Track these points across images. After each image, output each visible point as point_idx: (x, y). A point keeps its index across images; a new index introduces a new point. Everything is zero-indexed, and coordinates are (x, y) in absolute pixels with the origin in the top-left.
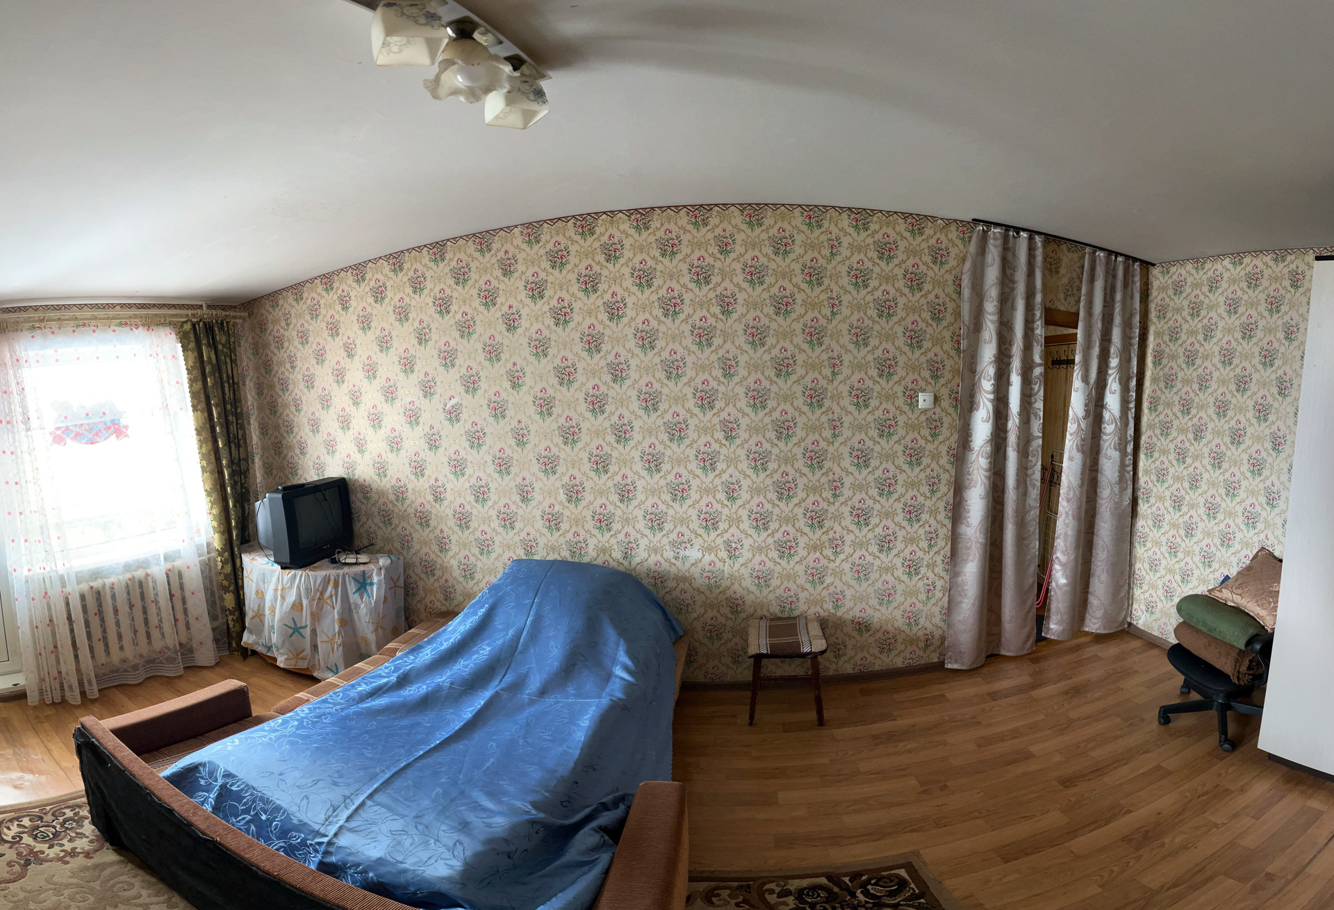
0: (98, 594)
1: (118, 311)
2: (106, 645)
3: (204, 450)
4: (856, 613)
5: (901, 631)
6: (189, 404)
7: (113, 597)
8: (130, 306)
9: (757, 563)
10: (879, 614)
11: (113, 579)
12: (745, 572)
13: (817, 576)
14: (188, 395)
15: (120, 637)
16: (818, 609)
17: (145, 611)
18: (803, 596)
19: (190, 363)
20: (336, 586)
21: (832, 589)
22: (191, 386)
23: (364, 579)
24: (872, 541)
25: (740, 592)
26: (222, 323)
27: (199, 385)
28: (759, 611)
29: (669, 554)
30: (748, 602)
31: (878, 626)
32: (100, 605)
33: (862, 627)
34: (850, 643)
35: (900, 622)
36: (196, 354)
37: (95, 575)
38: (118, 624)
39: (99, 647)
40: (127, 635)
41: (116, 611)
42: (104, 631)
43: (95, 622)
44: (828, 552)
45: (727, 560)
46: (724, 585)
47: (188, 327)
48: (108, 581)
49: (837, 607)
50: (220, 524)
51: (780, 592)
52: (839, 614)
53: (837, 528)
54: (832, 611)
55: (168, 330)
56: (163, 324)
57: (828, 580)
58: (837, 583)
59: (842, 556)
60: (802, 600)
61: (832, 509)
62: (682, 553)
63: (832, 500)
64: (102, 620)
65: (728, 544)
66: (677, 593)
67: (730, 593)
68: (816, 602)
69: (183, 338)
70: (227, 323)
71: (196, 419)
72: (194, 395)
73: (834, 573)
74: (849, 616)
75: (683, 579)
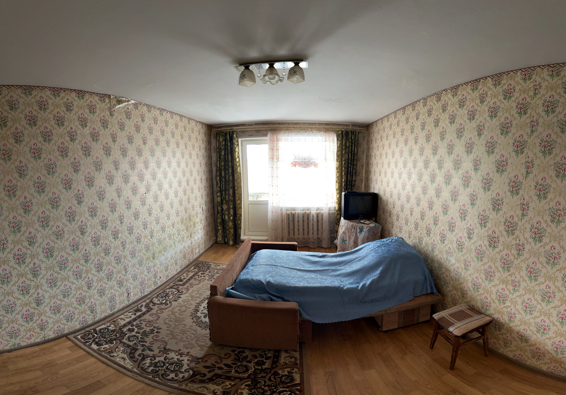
0: (294, 215)
1: (317, 126)
2: (294, 232)
3: (337, 175)
4: (521, 328)
5: (549, 353)
6: (336, 159)
7: (298, 217)
8: (322, 124)
9: (475, 277)
10: (535, 337)
11: (299, 212)
12: (470, 279)
13: (502, 299)
14: (336, 156)
15: (298, 230)
16: (500, 316)
17: (308, 224)
18: (493, 305)
19: (338, 145)
20: (354, 229)
21: (509, 309)
22: (337, 153)
23: (362, 229)
24: (538, 292)
25: (466, 288)
26: (354, 132)
27: (340, 153)
28: (472, 302)
29: (445, 256)
30: (469, 295)
31: (534, 343)
32: (294, 219)
33: (523, 339)
34: (514, 343)
35: (549, 347)
36: (341, 142)
37: (294, 209)
38: (298, 226)
39: (292, 232)
40: (301, 230)
41: (298, 221)
42: (294, 227)
43: (291, 223)
44: (511, 288)
45: (464, 269)
46: (461, 281)
47: (340, 132)
48: (297, 212)
49: (510, 320)
50: (338, 201)
51: (483, 297)
52: (511, 325)
53: (517, 274)
54: (507, 321)
55: (334, 133)
56: (332, 131)
57: (508, 303)
58: (512, 307)
59: (517, 293)
60: (492, 308)
61: (516, 262)
62: (449, 258)
63: (516, 256)
64: (294, 224)
65: (465, 261)
66: (445, 275)
67: (462, 286)
68: (499, 313)
69: (338, 136)
70: (356, 132)
71: (337, 164)
72: (338, 156)
73: (511, 301)
74: (517, 329)
75: (448, 270)
